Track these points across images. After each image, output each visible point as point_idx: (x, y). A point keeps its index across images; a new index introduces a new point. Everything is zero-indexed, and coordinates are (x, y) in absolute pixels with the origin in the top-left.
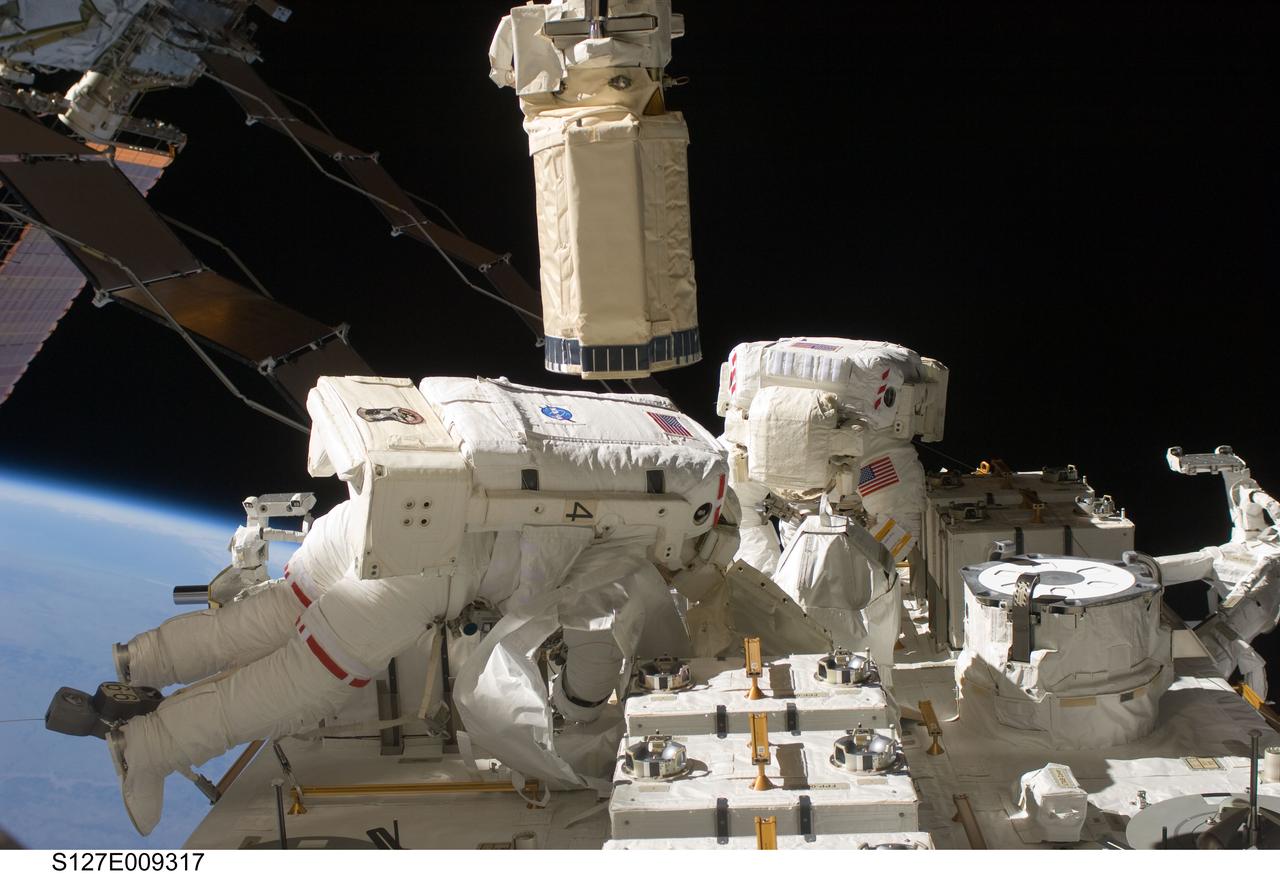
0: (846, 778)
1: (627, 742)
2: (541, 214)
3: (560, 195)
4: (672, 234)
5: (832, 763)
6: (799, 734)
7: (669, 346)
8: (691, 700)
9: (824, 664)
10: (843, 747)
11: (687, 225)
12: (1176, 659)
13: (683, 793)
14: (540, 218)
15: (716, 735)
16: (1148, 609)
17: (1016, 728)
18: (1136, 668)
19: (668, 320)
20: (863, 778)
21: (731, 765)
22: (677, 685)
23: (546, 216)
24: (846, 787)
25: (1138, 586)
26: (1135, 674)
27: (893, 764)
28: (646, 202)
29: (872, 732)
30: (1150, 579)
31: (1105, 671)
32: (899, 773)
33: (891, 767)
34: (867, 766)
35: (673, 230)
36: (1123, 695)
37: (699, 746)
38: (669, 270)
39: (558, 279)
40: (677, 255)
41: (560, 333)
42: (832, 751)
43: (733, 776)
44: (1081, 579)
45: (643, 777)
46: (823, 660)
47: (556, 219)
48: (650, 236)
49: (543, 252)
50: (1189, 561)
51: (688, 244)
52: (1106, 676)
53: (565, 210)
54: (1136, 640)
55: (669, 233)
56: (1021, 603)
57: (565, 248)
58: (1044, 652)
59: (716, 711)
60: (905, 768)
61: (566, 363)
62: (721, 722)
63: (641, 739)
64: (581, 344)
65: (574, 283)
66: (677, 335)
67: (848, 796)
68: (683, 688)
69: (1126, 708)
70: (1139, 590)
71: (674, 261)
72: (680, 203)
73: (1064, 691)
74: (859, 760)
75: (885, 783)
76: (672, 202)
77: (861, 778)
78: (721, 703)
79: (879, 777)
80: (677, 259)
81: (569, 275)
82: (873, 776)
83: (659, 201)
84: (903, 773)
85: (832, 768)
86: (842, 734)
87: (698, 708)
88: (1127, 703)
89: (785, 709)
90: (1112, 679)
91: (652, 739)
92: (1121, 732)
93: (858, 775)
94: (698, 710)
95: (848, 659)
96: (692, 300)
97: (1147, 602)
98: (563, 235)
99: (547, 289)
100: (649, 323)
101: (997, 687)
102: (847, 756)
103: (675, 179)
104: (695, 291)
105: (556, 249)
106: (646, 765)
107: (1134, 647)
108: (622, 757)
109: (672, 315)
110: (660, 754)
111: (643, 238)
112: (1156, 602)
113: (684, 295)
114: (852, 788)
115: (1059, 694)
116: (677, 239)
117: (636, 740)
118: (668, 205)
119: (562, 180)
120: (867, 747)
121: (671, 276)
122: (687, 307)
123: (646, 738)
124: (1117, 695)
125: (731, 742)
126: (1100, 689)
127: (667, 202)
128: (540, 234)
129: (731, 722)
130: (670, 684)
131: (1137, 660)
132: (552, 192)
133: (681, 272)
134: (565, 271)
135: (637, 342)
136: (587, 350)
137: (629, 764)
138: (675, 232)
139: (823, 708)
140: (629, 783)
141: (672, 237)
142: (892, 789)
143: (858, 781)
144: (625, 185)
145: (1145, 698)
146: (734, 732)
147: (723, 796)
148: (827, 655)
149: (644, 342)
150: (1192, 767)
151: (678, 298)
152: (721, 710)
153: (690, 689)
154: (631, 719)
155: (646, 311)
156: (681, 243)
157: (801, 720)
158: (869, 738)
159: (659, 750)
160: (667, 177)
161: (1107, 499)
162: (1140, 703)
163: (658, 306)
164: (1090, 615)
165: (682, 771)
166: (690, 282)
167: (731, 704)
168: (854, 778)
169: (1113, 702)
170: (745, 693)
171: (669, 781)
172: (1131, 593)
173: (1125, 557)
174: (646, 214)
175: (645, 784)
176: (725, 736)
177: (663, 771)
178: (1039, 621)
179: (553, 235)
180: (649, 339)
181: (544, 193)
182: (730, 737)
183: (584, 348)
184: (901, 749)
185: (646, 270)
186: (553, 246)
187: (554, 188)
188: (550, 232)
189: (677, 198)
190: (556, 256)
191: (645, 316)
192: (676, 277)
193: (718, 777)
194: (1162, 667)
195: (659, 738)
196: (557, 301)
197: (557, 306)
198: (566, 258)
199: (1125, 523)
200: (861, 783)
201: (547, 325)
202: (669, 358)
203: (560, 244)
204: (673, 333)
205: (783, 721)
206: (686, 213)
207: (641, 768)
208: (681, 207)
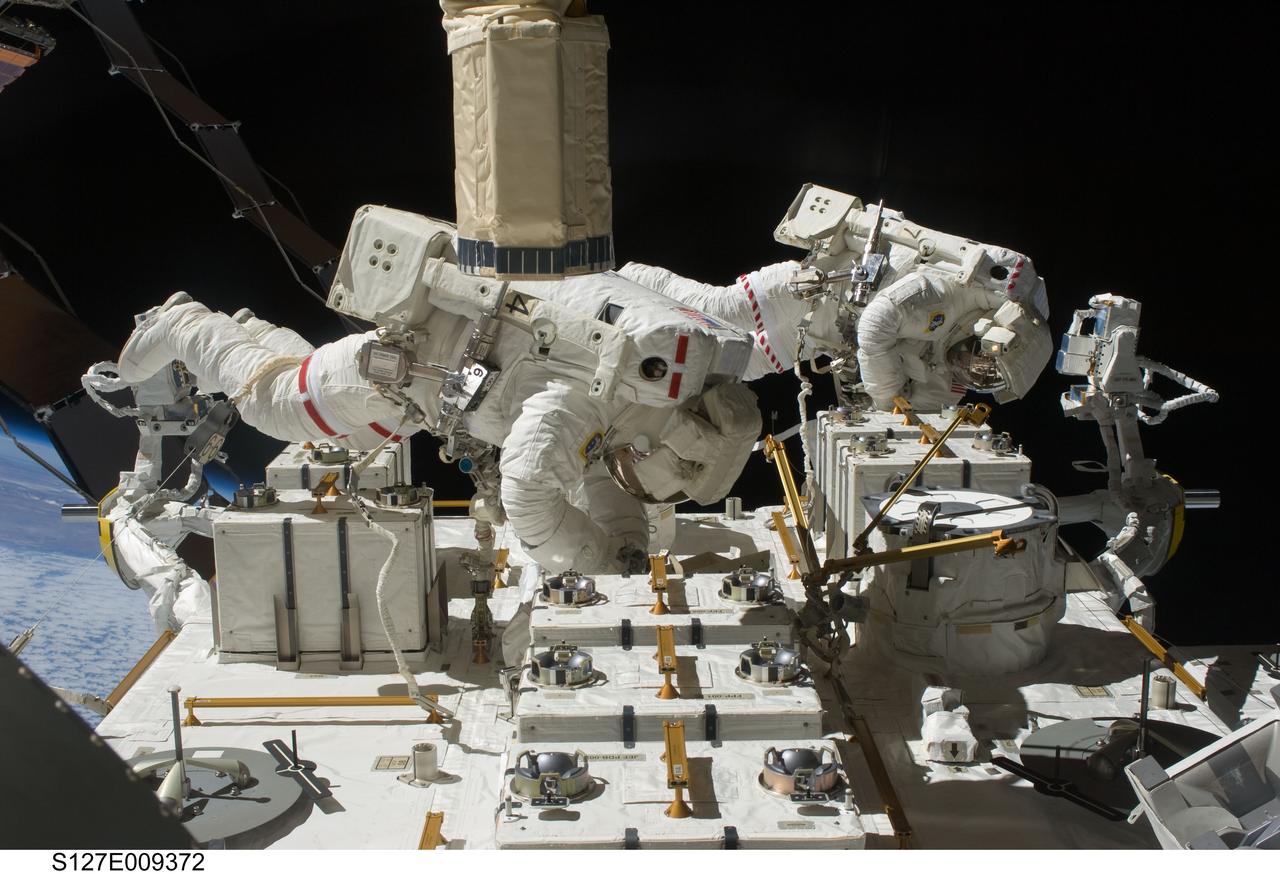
0: (750, 688)
1: (533, 652)
2: (458, 114)
3: (478, 95)
4: (590, 139)
5: (738, 674)
6: (704, 647)
7: (584, 252)
8: (595, 614)
9: (729, 581)
10: (749, 659)
11: (605, 131)
12: (1068, 591)
13: (589, 701)
14: (457, 117)
15: (621, 647)
16: (1044, 541)
17: (911, 654)
18: (1031, 598)
19: (583, 225)
20: (768, 689)
21: (637, 675)
22: (581, 600)
23: (463, 115)
24: (752, 697)
25: (1036, 517)
26: (1029, 603)
27: (797, 677)
28: (566, 104)
29: (776, 646)
30: (1046, 511)
31: (1000, 600)
32: (803, 685)
33: (794, 679)
34: (773, 678)
35: (590, 134)
36: (1017, 624)
37: (605, 658)
38: (587, 175)
39: (473, 180)
40: (595, 160)
41: (474, 234)
42: (737, 663)
43: (639, 685)
44: (980, 510)
45: (549, 684)
46: (727, 577)
47: (473, 118)
48: (569, 139)
49: (458, 152)
51: (606, 150)
52: (1000, 605)
53: (483, 110)
54: (1032, 570)
55: (587, 138)
56: (922, 530)
57: (482, 148)
58: (943, 579)
59: (620, 624)
60: (809, 680)
62: (627, 636)
63: (547, 649)
64: (496, 245)
65: (491, 184)
66: (592, 241)
67: (754, 706)
68: (588, 603)
69: (1022, 637)
70: (1036, 521)
71: (591, 166)
72: (599, 108)
73: (960, 618)
74: (765, 671)
75: (789, 693)
76: (593, 106)
77: (765, 689)
78: (626, 618)
79: (782, 688)
80: (594, 165)
81: (484, 178)
82: (777, 687)
83: (579, 105)
84: (807, 685)
85: (737, 679)
86: (748, 647)
87: (602, 621)
88: (1022, 632)
89: (690, 623)
90: (1008, 608)
91: (558, 648)
92: (1014, 659)
93: (764, 686)
94: (603, 624)
95: (752, 578)
96: (608, 206)
97: (1043, 533)
98: (480, 134)
99: (462, 188)
100: (565, 226)
101: (895, 613)
102: (753, 667)
103: (595, 83)
104: (610, 197)
105: (473, 148)
106: (552, 673)
107: (1030, 577)
108: (527, 666)
109: (588, 220)
110: (566, 663)
111: (562, 141)
112: (1052, 533)
113: (599, 201)
114: (758, 699)
115: (955, 621)
116: (595, 144)
117: (540, 650)
118: (587, 109)
119: (481, 77)
120: (773, 660)
121: (587, 181)
122: (604, 213)
123: (552, 648)
124: (1012, 623)
125: (637, 655)
126: (996, 617)
127: (586, 106)
128: (456, 134)
129: (636, 636)
130: (575, 598)
131: (1032, 590)
132: (471, 91)
133: (598, 178)
134: (480, 172)
135: (553, 244)
136: (502, 251)
137: (535, 671)
138: (593, 137)
139: (728, 623)
140: (536, 690)
141: (590, 142)
142: (798, 700)
143: (764, 692)
144: (544, 84)
145: (1038, 628)
146: (639, 645)
147: (629, 704)
148: (731, 574)
149: (560, 245)
150: (1082, 695)
151: (594, 205)
152: (626, 623)
153: (594, 604)
154: (537, 630)
155: (563, 214)
156: (599, 148)
157: (706, 635)
158: (774, 651)
159: (565, 660)
160: (587, 80)
161: (1005, 436)
162: (1034, 631)
163: (574, 211)
165: (588, 680)
166: (607, 189)
167: (636, 618)
168: (758, 689)
169: (1008, 631)
170: (651, 608)
171: (573, 689)
172: (1028, 524)
173: (1023, 489)
174: (566, 117)
175: (551, 692)
176: (630, 649)
177: (569, 678)
179: (470, 135)
180: (565, 242)
181: (463, 92)
182: (635, 649)
183: (498, 249)
185: (564, 174)
186: (470, 146)
187: (473, 86)
188: (467, 131)
189: (596, 102)
190: (473, 157)
191: (562, 219)
192: (594, 182)
193: (623, 687)
194: (1055, 598)
195: (564, 648)
196: (472, 203)
197: (471, 207)
198: (483, 160)
199: (1021, 459)
200: (766, 693)
201: (460, 227)
202: (584, 264)
203: (477, 144)
204: (588, 238)
205: (688, 636)
206: (605, 117)
207: (547, 675)
208: (600, 112)
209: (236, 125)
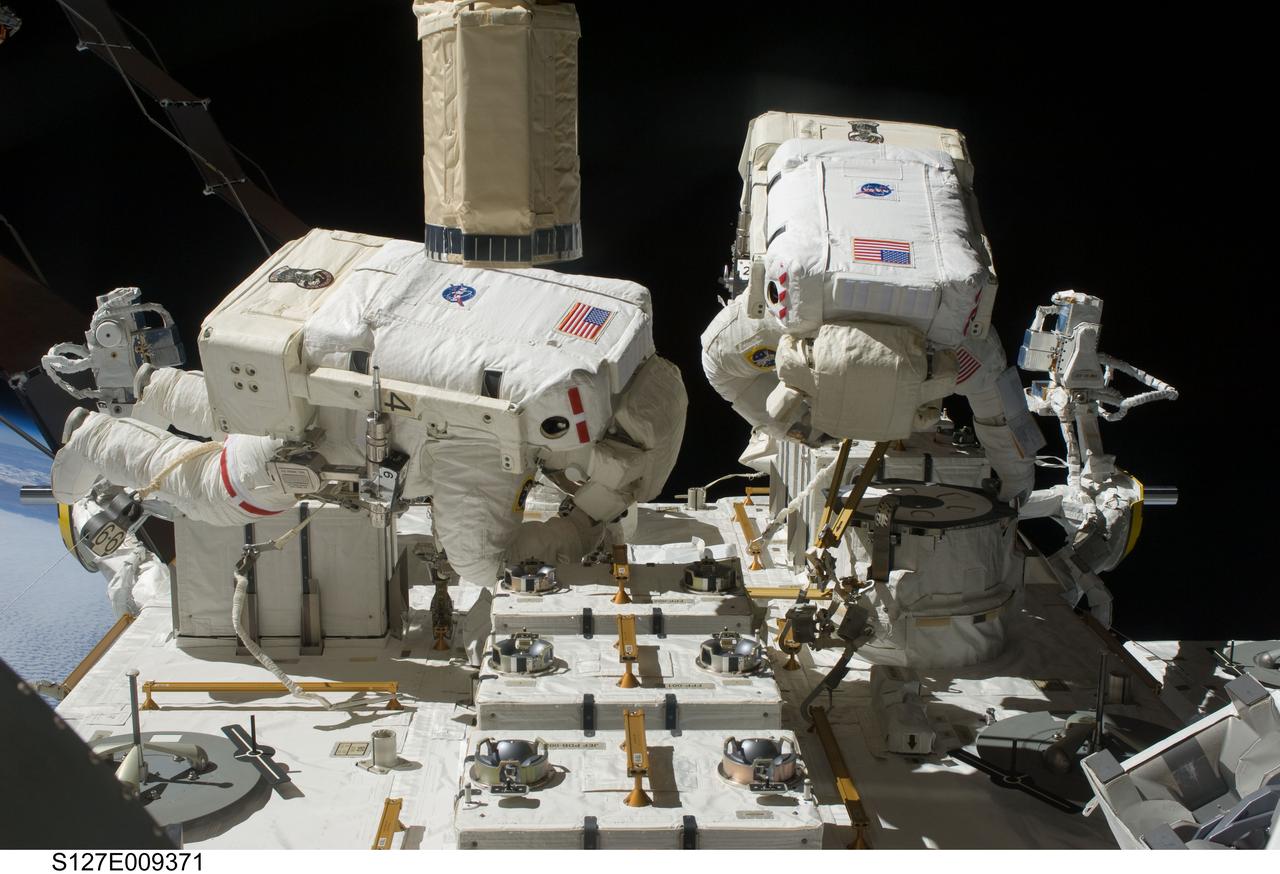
0: (710, 678)
1: (494, 639)
2: (427, 100)
3: (448, 81)
4: (560, 127)
5: (699, 664)
6: (665, 637)
7: (552, 240)
8: (557, 603)
9: (691, 572)
10: (710, 649)
11: (576, 120)
12: (1027, 585)
13: (550, 689)
14: (426, 103)
15: (582, 636)
16: (1004, 535)
18: (991, 591)
19: (551, 213)
20: (728, 679)
21: (598, 664)
22: (543, 587)
23: (432, 101)
24: (712, 687)
26: (988, 597)
27: (758, 667)
28: (537, 91)
29: (737, 636)
30: (1006, 506)
31: (960, 593)
32: (763, 675)
33: (754, 669)
34: (733, 668)
35: (560, 123)
36: (975, 617)
37: (566, 646)
38: (556, 163)
39: (442, 167)
40: (563, 148)
41: (441, 221)
42: (698, 653)
43: (600, 674)
44: (941, 503)
45: (510, 672)
46: (689, 568)
47: (443, 104)
48: (538, 128)
49: (427, 139)
50: (1039, 497)
51: (576, 139)
52: (960, 597)
53: (453, 97)
54: (991, 564)
55: (556, 125)
56: (883, 523)
57: (451, 134)
58: (903, 572)
59: (582, 613)
60: (769, 670)
61: (447, 252)
62: (588, 624)
63: (508, 637)
64: (464, 232)
65: (459, 170)
66: (561, 229)
67: (714, 695)
68: (550, 590)
69: (979, 630)
71: (560, 154)
72: (569, 96)
73: (919, 611)
74: (725, 661)
75: (750, 684)
76: (563, 94)
77: (725, 679)
78: (587, 607)
79: (743, 679)
80: (563, 154)
81: (453, 164)
82: (737, 678)
83: (549, 93)
84: (767, 676)
85: (698, 670)
86: (709, 637)
87: (563, 609)
88: (980, 625)
89: (651, 613)
90: (966, 601)
91: (519, 636)
92: (972, 652)
93: (725, 676)
94: (564, 612)
95: (714, 568)
96: (577, 195)
97: (1003, 528)
98: (449, 120)
99: (430, 175)
100: (534, 214)
102: (714, 657)
103: (566, 71)
104: (580, 187)
105: (442, 135)
106: (513, 661)
107: (989, 571)
108: (488, 653)
109: (555, 208)
110: (527, 651)
111: (531, 129)
112: (1011, 527)
113: (569, 190)
114: (718, 689)
115: (916, 614)
116: (566, 133)
117: (501, 638)
118: (558, 96)
119: (451, 64)
120: (733, 650)
121: (557, 169)
122: (572, 202)
123: (513, 636)
124: (970, 616)
125: (598, 643)
126: (954, 610)
127: (556, 94)
128: (425, 120)
129: (597, 625)
130: (537, 586)
131: (991, 584)
132: (441, 77)
133: (566, 166)
134: (449, 158)
135: (521, 232)
136: (470, 238)
137: (496, 658)
138: (564, 125)
139: (688, 613)
140: (496, 677)
141: (560, 130)
142: (758, 690)
143: (724, 682)
144: (515, 72)
145: (996, 621)
146: (600, 634)
147: (590, 693)
149: (528, 233)
150: (1039, 688)
151: (563, 192)
152: (587, 611)
153: (556, 593)
154: (498, 618)
155: (531, 202)
156: (569, 137)
157: (667, 625)
158: (735, 641)
159: (526, 647)
160: (557, 68)
162: (992, 624)
163: (543, 199)
164: (949, 538)
165: (549, 668)
166: (575, 177)
167: (598, 607)
168: (719, 679)
169: (966, 623)
170: (612, 597)
171: (534, 677)
174: (535, 105)
175: (512, 679)
176: (591, 637)
177: (530, 666)
178: (899, 542)
179: (439, 121)
180: (533, 230)
181: (433, 78)
182: (597, 638)
183: (466, 236)
184: (765, 653)
185: (533, 161)
186: (439, 132)
187: (442, 73)
188: (436, 118)
189: (567, 90)
190: (441, 143)
191: (530, 207)
192: (562, 170)
193: (584, 675)
194: (1014, 592)
195: (525, 636)
196: (440, 189)
197: (440, 193)
198: (452, 146)
200: (726, 683)
201: (428, 213)
202: (551, 252)
203: (446, 130)
204: (556, 227)
205: (648, 625)
206: (575, 107)
207: (509, 662)
208: (570, 100)
209: (205, 103)
